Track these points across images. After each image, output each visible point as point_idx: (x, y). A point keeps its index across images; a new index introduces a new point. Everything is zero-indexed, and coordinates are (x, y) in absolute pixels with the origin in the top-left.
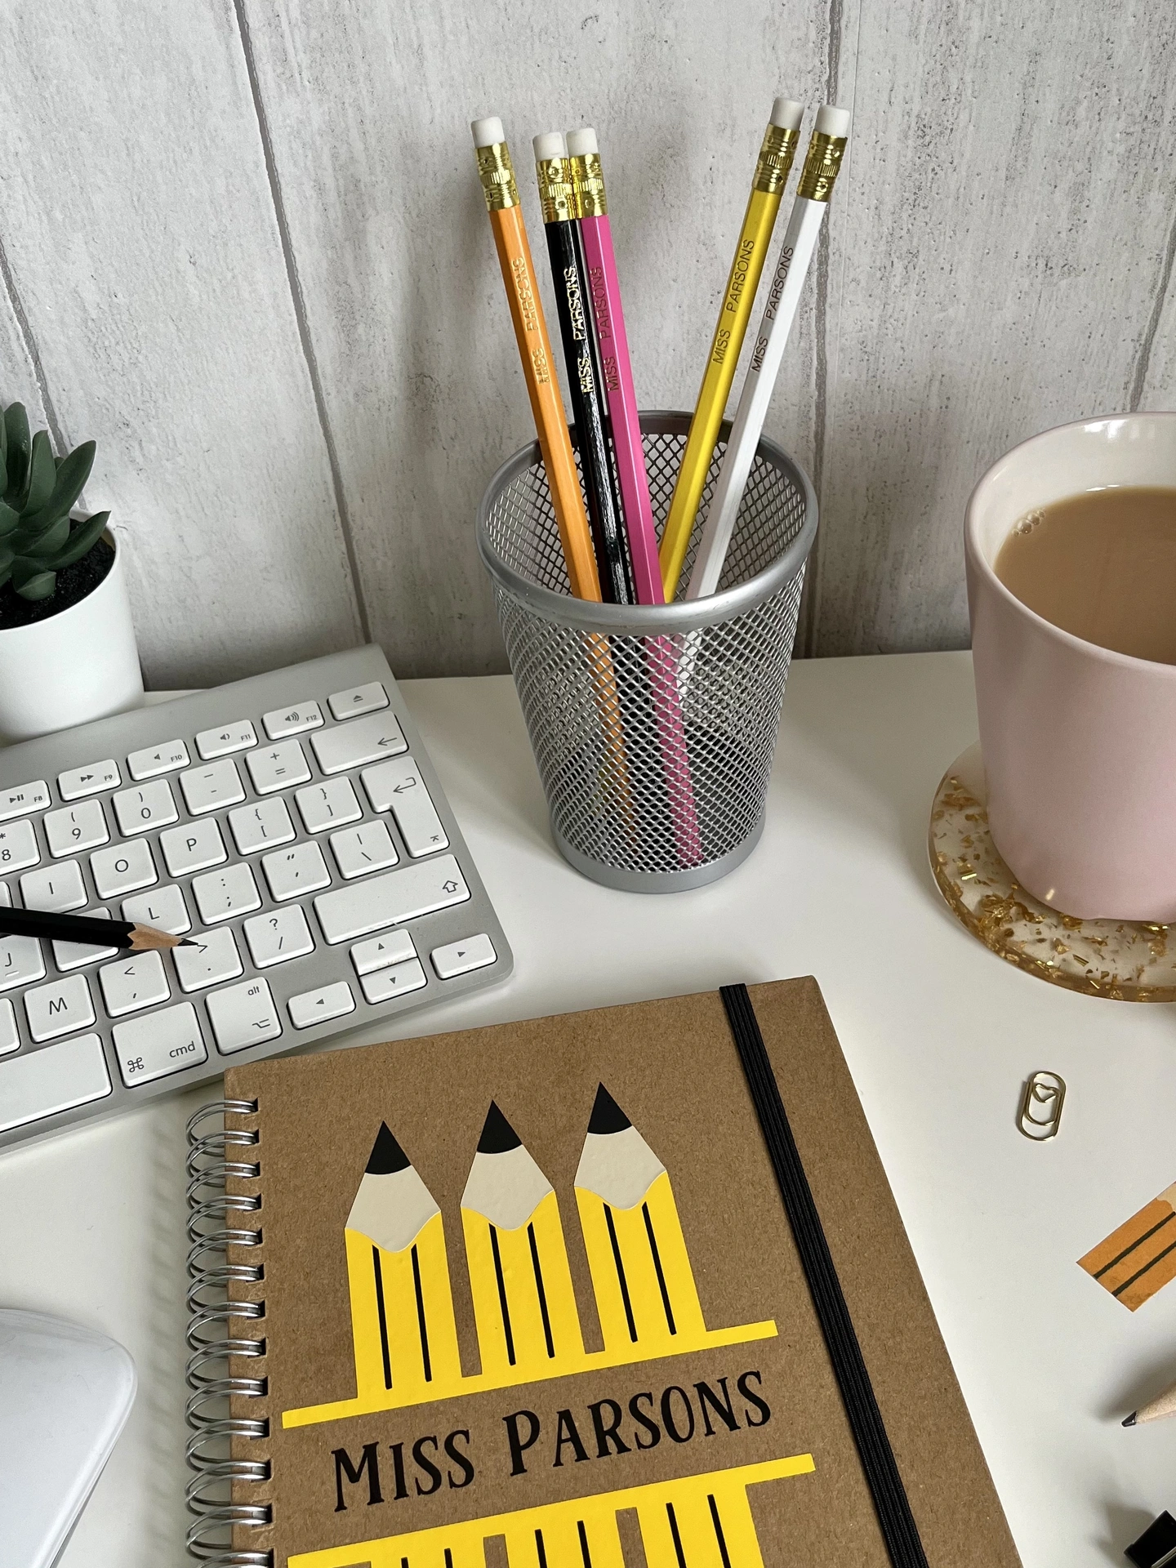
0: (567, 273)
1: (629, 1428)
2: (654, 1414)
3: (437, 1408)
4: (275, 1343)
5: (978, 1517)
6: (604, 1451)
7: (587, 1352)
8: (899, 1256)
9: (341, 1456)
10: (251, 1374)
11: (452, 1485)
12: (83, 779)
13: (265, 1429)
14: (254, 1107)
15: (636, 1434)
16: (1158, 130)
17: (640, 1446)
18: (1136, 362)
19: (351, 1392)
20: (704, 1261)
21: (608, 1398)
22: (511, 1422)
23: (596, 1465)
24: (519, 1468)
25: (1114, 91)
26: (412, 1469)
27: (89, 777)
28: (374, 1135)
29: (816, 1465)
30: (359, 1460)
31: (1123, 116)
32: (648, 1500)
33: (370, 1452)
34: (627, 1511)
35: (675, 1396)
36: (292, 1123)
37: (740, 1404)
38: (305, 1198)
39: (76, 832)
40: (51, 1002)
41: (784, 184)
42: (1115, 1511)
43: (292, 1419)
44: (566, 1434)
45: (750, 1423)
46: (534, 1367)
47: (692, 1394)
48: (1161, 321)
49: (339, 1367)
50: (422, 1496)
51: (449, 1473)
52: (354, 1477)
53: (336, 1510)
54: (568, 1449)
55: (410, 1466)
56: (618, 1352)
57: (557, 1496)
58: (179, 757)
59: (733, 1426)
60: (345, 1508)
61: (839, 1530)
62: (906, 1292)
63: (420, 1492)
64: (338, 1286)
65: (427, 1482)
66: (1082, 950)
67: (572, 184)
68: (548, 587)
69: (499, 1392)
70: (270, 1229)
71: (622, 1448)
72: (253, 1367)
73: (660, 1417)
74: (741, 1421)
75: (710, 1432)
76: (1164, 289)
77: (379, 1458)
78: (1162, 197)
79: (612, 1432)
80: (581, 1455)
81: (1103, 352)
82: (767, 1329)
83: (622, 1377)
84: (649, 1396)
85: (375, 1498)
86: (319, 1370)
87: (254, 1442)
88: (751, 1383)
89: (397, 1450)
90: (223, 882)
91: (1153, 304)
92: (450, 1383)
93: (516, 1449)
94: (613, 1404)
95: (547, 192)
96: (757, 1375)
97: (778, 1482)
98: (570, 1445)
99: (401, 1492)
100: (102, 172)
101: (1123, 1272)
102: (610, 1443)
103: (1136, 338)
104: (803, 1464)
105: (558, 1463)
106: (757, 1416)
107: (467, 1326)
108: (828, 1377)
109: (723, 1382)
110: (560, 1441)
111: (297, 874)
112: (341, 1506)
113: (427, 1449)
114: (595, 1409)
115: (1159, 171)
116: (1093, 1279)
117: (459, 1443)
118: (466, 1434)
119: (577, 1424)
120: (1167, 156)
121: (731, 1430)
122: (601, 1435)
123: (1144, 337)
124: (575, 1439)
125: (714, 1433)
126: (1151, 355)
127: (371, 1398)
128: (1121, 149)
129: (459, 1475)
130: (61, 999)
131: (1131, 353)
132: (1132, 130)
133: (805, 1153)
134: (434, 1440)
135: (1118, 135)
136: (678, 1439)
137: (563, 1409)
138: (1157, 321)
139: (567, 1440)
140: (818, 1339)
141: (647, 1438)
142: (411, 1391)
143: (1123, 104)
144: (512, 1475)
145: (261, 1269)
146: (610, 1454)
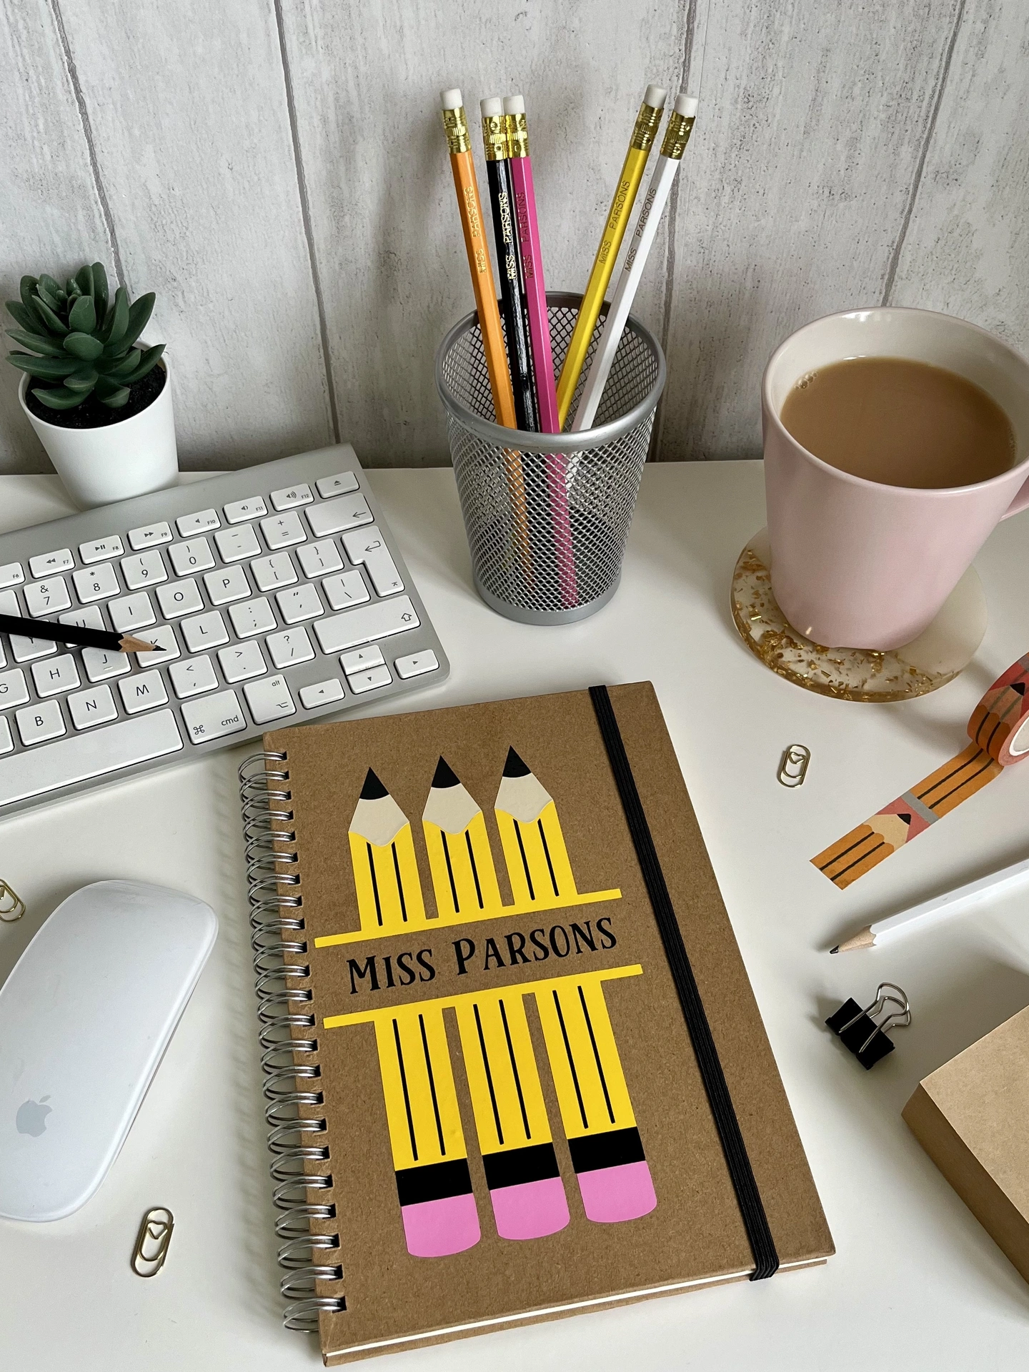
0: (501, 196)
1: (530, 948)
2: (546, 942)
3: (412, 937)
4: (307, 898)
5: (739, 1000)
6: (514, 961)
7: (504, 905)
8: (698, 853)
9: (353, 964)
10: (293, 916)
11: (422, 979)
12: (146, 535)
13: (304, 948)
14: (284, 757)
15: (534, 952)
16: (909, 104)
17: (537, 959)
18: (890, 260)
19: (358, 928)
20: (577, 854)
21: (516, 932)
22: (457, 944)
23: (510, 969)
24: (462, 970)
25: (879, 78)
26: (397, 970)
27: (151, 534)
28: (364, 776)
29: (644, 971)
30: (364, 966)
31: (885, 94)
32: (542, 989)
33: (371, 961)
34: (529, 994)
35: (558, 931)
36: (310, 767)
37: (598, 936)
38: (321, 813)
39: (145, 572)
40: (138, 688)
41: (652, 143)
42: (821, 1001)
43: (321, 942)
44: (491, 952)
45: (604, 947)
46: (470, 913)
47: (569, 930)
48: (907, 233)
49: (348, 913)
50: (403, 986)
51: (420, 973)
52: (362, 975)
53: (351, 993)
54: (493, 961)
55: (396, 969)
56: (523, 905)
57: (486, 986)
58: (213, 522)
59: (593, 948)
60: (357, 992)
61: (656, 1006)
62: (702, 873)
63: (402, 983)
64: (345, 866)
65: (407, 978)
66: (826, 667)
67: (506, 133)
68: (485, 418)
69: (450, 928)
70: (300, 832)
71: (525, 960)
72: (294, 913)
73: (549, 943)
74: (598, 945)
75: (579, 951)
76: (910, 211)
77: (376, 965)
78: (910, 150)
79: (520, 951)
80: (501, 963)
81: (868, 253)
82: (616, 894)
83: (525, 920)
84: (542, 931)
85: (375, 986)
86: (337, 914)
87: (298, 955)
88: (605, 924)
89: (387, 960)
90: (250, 610)
91: (903, 221)
92: (418, 922)
93: (461, 960)
94: (519, 935)
95: (488, 139)
96: (609, 920)
97: (620, 979)
98: (494, 958)
99: (391, 983)
100: (171, 103)
101: (838, 867)
102: (518, 957)
103: (890, 245)
104: (636, 970)
105: (487, 968)
106: (608, 943)
107: (428, 890)
108: (652, 922)
109: (587, 923)
110: (488, 956)
111: (301, 606)
112: (354, 991)
113: (405, 960)
114: (509, 938)
115: (909, 132)
116: (820, 871)
117: (425, 956)
118: (430, 951)
119: (498, 946)
120: (914, 122)
121: (592, 950)
122: (513, 952)
123: (895, 245)
124: (497, 954)
125: (582, 952)
126: (900, 256)
127: (369, 930)
128: (883, 116)
129: (426, 974)
130: (144, 686)
131: (886, 255)
132: (891, 104)
133: (642, 790)
134: (410, 955)
135: (881, 107)
136: (560, 955)
137: (488, 938)
138: (905, 233)
139: (492, 955)
140: (647, 900)
141: (541, 954)
142: (394, 926)
143: (886, 85)
144: (459, 974)
145: (296, 855)
146: (518, 963)
